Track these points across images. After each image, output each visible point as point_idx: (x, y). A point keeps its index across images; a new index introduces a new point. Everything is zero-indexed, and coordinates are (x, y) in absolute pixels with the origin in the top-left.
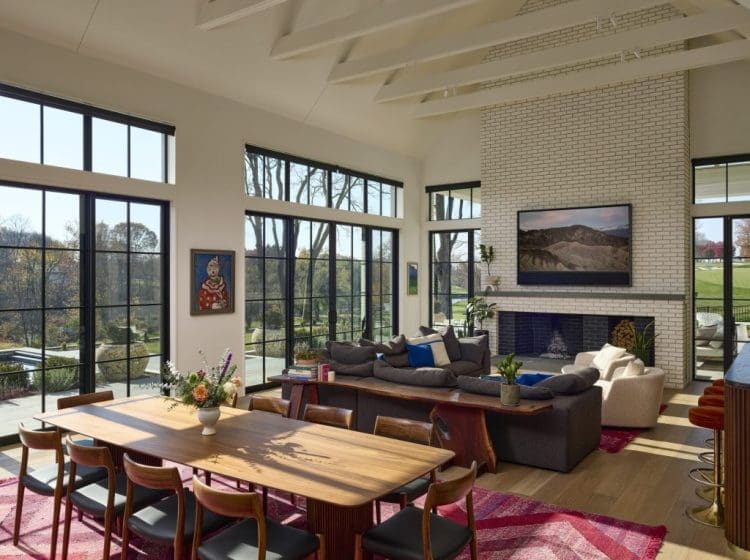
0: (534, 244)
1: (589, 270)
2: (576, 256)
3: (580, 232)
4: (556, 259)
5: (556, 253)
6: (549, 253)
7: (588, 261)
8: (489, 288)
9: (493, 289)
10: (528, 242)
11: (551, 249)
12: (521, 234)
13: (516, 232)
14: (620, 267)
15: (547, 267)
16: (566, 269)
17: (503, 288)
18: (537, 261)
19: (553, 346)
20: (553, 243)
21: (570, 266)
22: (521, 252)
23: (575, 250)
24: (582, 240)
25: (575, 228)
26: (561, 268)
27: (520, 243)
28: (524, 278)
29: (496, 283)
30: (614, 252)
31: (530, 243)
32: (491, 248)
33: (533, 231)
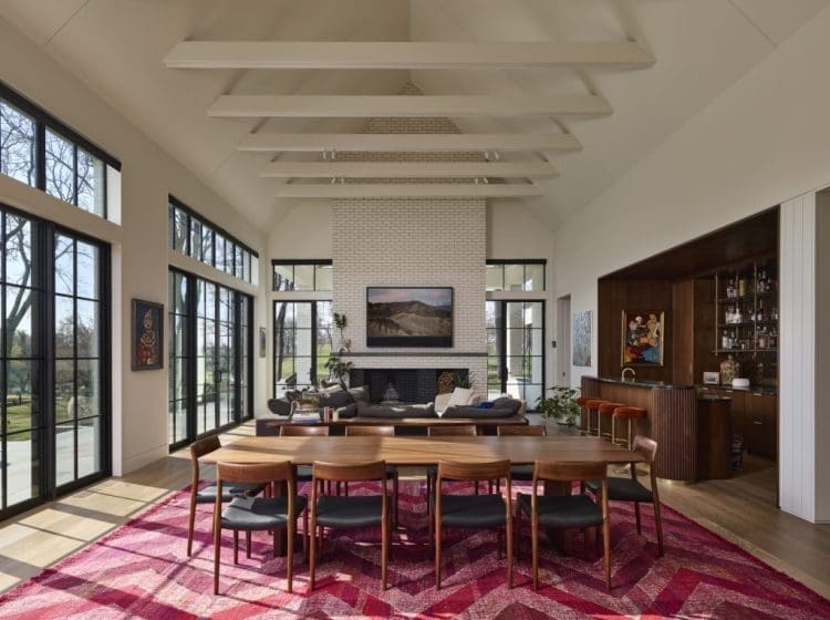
0: (381, 314)
1: (424, 335)
2: (412, 325)
3: (416, 306)
4: (397, 326)
5: (398, 322)
6: (392, 322)
7: (423, 328)
8: (342, 350)
9: (346, 350)
10: (375, 313)
11: (393, 318)
12: (369, 305)
13: (365, 304)
14: (445, 332)
15: (390, 333)
16: (405, 334)
17: (354, 349)
18: (383, 327)
19: (387, 395)
20: (395, 313)
21: (409, 332)
22: (369, 320)
23: (412, 320)
24: (417, 313)
25: (413, 303)
26: (402, 333)
27: (369, 313)
28: (372, 341)
29: (348, 345)
30: (441, 322)
31: (378, 314)
32: (344, 317)
33: (380, 304)
